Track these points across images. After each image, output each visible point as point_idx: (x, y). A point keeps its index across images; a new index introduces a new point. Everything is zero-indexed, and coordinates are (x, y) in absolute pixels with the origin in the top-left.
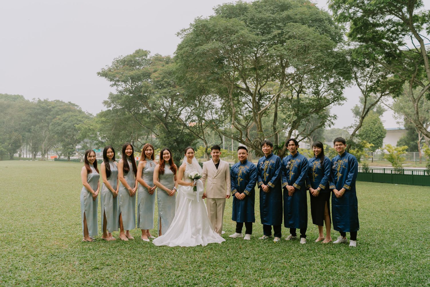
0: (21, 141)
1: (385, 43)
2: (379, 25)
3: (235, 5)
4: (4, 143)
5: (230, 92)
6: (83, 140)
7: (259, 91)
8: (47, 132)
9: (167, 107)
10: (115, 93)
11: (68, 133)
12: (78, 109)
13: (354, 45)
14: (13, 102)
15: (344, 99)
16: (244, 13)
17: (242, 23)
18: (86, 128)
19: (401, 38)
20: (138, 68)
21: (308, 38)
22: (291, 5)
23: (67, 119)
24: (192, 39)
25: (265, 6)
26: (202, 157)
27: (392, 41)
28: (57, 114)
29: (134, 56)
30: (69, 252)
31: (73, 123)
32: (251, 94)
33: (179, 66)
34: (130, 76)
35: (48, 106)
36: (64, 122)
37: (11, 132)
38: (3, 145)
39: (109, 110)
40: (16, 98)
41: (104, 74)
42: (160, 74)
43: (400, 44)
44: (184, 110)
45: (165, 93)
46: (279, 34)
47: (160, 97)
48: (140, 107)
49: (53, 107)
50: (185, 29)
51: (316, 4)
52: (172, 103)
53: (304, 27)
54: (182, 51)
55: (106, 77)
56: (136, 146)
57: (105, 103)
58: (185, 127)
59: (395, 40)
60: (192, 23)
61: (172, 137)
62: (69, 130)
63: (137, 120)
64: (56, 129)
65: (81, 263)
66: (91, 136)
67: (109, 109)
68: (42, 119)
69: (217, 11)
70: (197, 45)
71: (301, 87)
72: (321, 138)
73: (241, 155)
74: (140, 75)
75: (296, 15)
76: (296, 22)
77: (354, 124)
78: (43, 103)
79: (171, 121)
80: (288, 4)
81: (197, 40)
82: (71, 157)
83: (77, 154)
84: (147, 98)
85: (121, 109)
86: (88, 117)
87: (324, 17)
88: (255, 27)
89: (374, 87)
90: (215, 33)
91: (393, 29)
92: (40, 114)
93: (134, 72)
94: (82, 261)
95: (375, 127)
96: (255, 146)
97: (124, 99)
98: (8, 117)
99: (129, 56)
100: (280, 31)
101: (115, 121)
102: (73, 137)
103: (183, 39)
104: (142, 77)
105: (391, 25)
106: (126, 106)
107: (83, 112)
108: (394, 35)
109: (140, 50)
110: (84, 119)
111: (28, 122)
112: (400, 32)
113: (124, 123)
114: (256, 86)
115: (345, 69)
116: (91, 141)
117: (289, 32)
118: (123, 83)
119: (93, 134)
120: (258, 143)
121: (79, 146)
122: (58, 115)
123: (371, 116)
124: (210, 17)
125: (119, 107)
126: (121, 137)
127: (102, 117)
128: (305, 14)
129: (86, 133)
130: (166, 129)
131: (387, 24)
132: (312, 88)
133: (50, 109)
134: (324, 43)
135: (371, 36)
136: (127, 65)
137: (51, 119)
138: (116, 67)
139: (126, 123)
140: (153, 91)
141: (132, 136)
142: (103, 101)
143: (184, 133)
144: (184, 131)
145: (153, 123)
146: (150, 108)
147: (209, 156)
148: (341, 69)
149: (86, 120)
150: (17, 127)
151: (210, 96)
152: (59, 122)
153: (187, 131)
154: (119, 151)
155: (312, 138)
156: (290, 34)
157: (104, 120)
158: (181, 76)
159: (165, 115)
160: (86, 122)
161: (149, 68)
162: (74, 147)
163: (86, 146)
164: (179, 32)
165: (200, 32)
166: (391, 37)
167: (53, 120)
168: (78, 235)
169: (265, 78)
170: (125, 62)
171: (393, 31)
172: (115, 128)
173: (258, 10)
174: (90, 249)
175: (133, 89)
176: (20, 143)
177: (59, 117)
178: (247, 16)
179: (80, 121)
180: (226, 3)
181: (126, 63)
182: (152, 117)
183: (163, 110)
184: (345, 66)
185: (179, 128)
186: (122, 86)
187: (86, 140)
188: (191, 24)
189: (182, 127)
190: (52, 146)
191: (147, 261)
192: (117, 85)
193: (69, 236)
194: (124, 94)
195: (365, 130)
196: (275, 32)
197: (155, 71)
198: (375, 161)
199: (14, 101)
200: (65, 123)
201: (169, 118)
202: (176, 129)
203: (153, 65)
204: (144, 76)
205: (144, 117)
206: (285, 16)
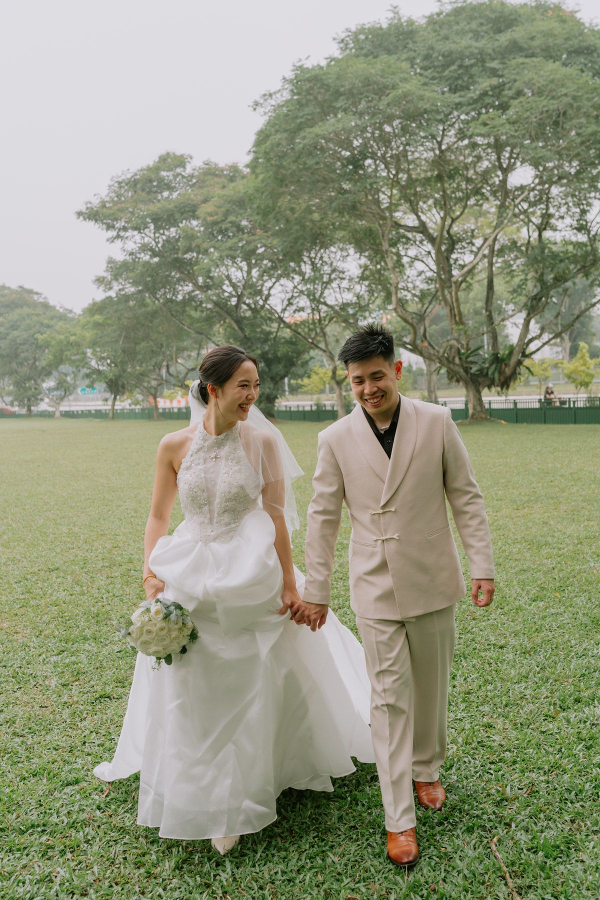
3: (385, 26)
5: (383, 236)
6: (57, 367)
7: (448, 232)
9: (238, 282)
10: (120, 257)
11: (22, 355)
12: (41, 300)
16: (408, 43)
17: (405, 65)
18: (61, 342)
20: (168, 197)
21: (564, 91)
22: (520, 16)
23: (18, 323)
24: (289, 114)
25: (458, 23)
26: (322, 391)
29: (157, 169)
30: (32, 649)
31: (32, 331)
32: (432, 240)
33: (263, 181)
34: (150, 216)
36: (13, 330)
39: (108, 298)
41: (93, 215)
42: (219, 207)
44: (278, 288)
45: (230, 249)
46: (493, 88)
47: (221, 258)
48: (177, 286)
50: (272, 91)
51: (576, 12)
52: (249, 272)
53: (551, 66)
54: (268, 145)
55: (96, 221)
56: (175, 374)
57: (100, 281)
58: (282, 326)
60: (287, 76)
61: (254, 351)
62: (25, 347)
63: (172, 315)
65: (63, 681)
66: (73, 358)
67: (108, 294)
69: (343, 44)
70: (300, 127)
71: (547, 216)
74: (173, 211)
75: (532, 38)
76: (533, 55)
79: (248, 314)
80: (511, 14)
81: (301, 114)
82: (32, 408)
83: (47, 400)
84: (191, 264)
85: (135, 292)
86: (62, 317)
88: (436, 75)
90: (341, 95)
93: (159, 205)
94: (67, 676)
96: (447, 359)
97: (140, 269)
99: (145, 170)
100: (495, 81)
101: (125, 322)
102: (34, 363)
103: (266, 118)
104: (177, 216)
106: (146, 284)
107: (51, 307)
109: (168, 154)
110: (55, 320)
113: (143, 325)
114: (443, 219)
116: (74, 369)
117: (516, 81)
118: (136, 233)
119: (77, 353)
120: (453, 350)
121: (49, 383)
124: (327, 58)
125: (131, 289)
126: (140, 357)
127: (93, 315)
128: (555, 36)
129: (62, 351)
130: (240, 332)
132: (572, 217)
136: (143, 190)
138: (117, 197)
139: (148, 326)
140: (205, 245)
141: (164, 353)
142: (94, 278)
143: (280, 339)
144: (279, 334)
145: (209, 320)
146: (200, 288)
147: (341, 389)
149: (61, 323)
151: (332, 249)
153: (287, 333)
154: (138, 387)
156: (517, 84)
157: (100, 321)
158: (267, 206)
159: (234, 301)
160: (61, 327)
161: (194, 195)
162: (38, 385)
163: (65, 381)
164: (258, 99)
165: (305, 96)
168: (55, 598)
169: (460, 200)
170: (136, 185)
172: (126, 337)
173: (441, 33)
175: (160, 245)
178: (415, 51)
179: (48, 327)
180: (364, 25)
181: (139, 186)
182: (206, 307)
183: (230, 289)
185: (268, 329)
186: (134, 240)
187: (63, 368)
188: (284, 78)
189: (275, 325)
192: (123, 239)
193: (32, 603)
194: (139, 258)
196: (485, 84)
197: (205, 201)
200: (16, 333)
201: (244, 307)
202: (262, 332)
203: (201, 187)
204: (182, 214)
205: (187, 309)
206: (506, 43)
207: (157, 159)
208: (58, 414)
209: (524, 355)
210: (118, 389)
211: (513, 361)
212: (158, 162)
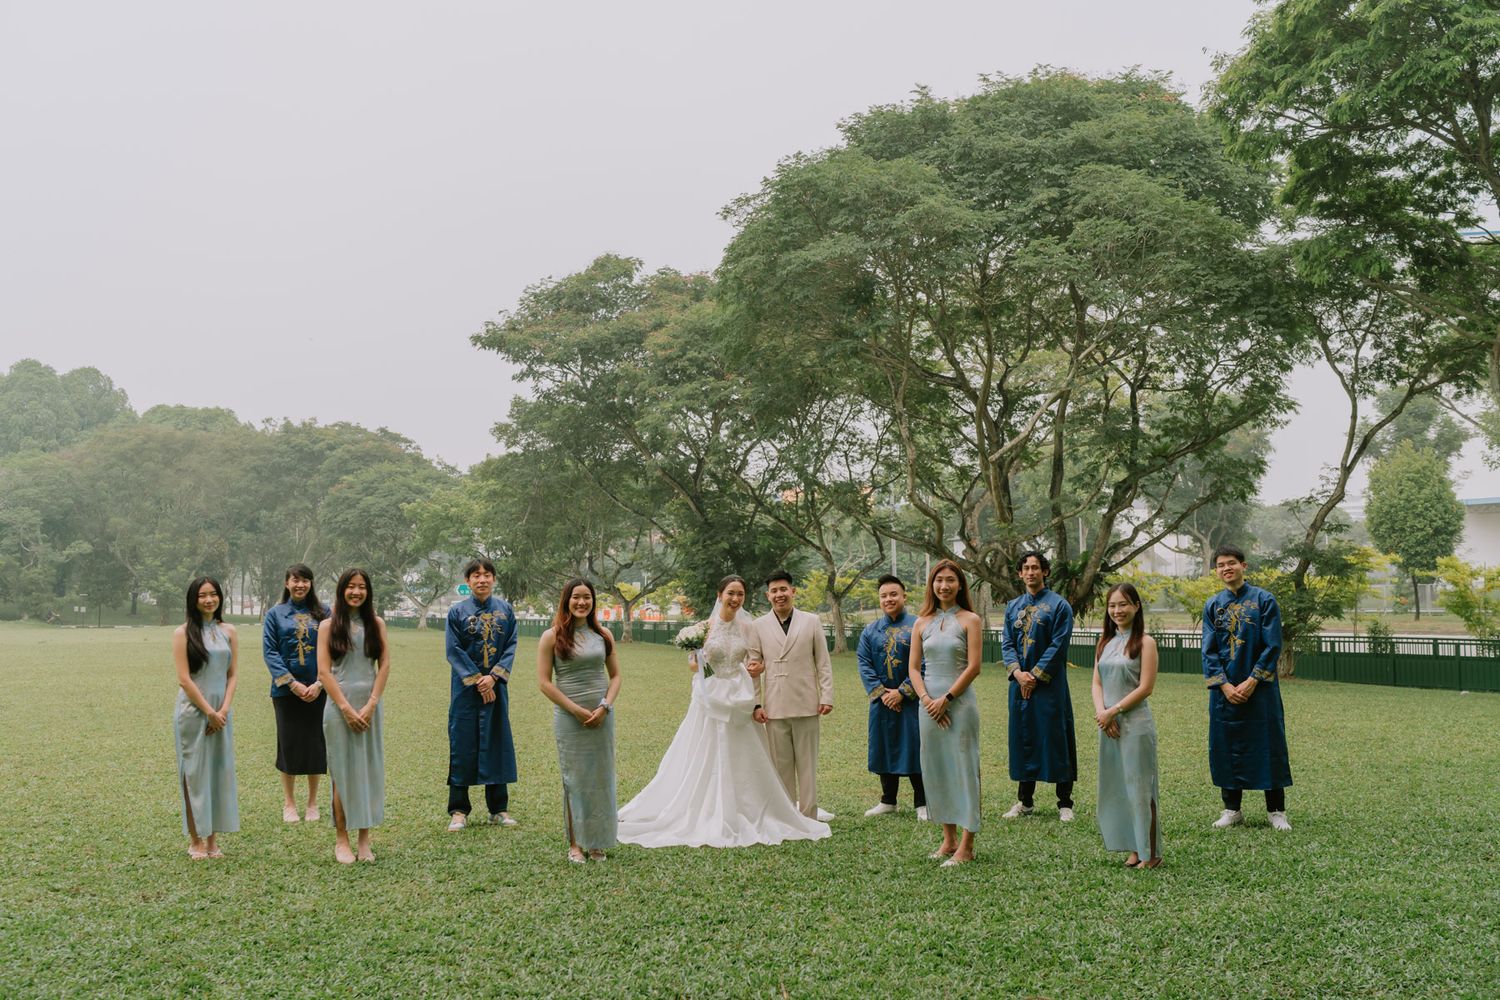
0: (227, 561)
1: (1414, 221)
2: (1387, 162)
3: (908, 110)
4: (175, 568)
5: (896, 394)
6: (427, 554)
7: (1000, 385)
8: (310, 529)
9: (701, 440)
10: (531, 398)
11: (379, 532)
12: (410, 450)
13: (1308, 228)
14: (204, 432)
15: (1291, 406)
16: (938, 136)
17: (932, 169)
18: (436, 515)
19: (1465, 201)
20: (605, 317)
21: (1146, 212)
22: (1092, 105)
23: (376, 484)
24: (770, 228)
25: (1007, 113)
27: (1436, 213)
28: (343, 468)
29: (590, 279)
31: (394, 498)
32: (973, 396)
33: (734, 313)
34: (578, 344)
35: (314, 442)
36: (367, 495)
37: (195, 531)
38: (171, 573)
39: (509, 455)
40: (211, 417)
41: (493, 340)
42: (675, 337)
43: (1463, 219)
44: (757, 452)
45: (690, 397)
46: (1052, 201)
47: (677, 410)
48: (611, 443)
49: (331, 448)
50: (749, 196)
51: (1181, 95)
52: (716, 429)
53: (1134, 176)
54: (740, 268)
55: (500, 349)
56: (601, 572)
57: (501, 430)
58: (760, 508)
59: (1444, 210)
60: (769, 177)
61: (718, 543)
62: (382, 521)
63: (602, 485)
64: (339, 519)
65: (439, 879)
66: (451, 540)
67: (511, 450)
68: (293, 486)
69: (852, 132)
70: (786, 247)
71: (1145, 368)
72: (1240, 537)
73: (888, 598)
74: (611, 340)
75: (1109, 136)
76: (1110, 160)
77: (1320, 489)
78: (297, 432)
79: (714, 488)
80: (1083, 102)
81: (786, 230)
83: (408, 601)
84: (632, 414)
85: (551, 450)
86: (442, 479)
87: (1210, 136)
88: (975, 180)
89: (1387, 362)
90: (843, 206)
91: (1434, 173)
92: (289, 470)
93: (590, 328)
94: (443, 876)
95: (1422, 496)
96: (988, 569)
97: (558, 416)
98: (187, 482)
99: (573, 279)
100: (1054, 193)
101: (531, 491)
102: (394, 545)
103: (741, 229)
104: (615, 346)
105: (1425, 159)
106: (566, 438)
107: (425, 461)
108: (1441, 194)
109: (608, 257)
110: (429, 483)
111: (251, 498)
112: (1461, 180)
113: (559, 497)
114: (989, 367)
115: (1272, 310)
116: (453, 557)
117: (1084, 194)
118: (554, 367)
119: (458, 533)
120: (999, 556)
121: (412, 576)
122: (347, 472)
123: (1405, 459)
124: (829, 151)
125: (544, 444)
126: (551, 545)
127: (487, 479)
128: (1140, 133)
129: (437, 530)
130: (697, 514)
131: (1412, 159)
132: (1185, 369)
133: (321, 452)
134: (1197, 227)
135: (1361, 198)
136: (570, 307)
137: (324, 488)
138: (532, 315)
139: (566, 499)
140: (653, 390)
141: (586, 540)
142: (494, 426)
143: (757, 528)
144: (757, 518)
145: (658, 495)
146: (643, 447)
147: (839, 605)
148: (1260, 313)
149: (438, 488)
150: (213, 516)
151: (840, 401)
152: (349, 495)
153: (768, 521)
155: (1205, 536)
156: (1087, 199)
157: (496, 489)
158: (740, 346)
159: (692, 468)
160: (438, 493)
161: (640, 316)
162: (397, 578)
163: (437, 574)
164: (730, 205)
165: (794, 205)
166: (1432, 198)
167: (332, 490)
169: (1022, 339)
170: (560, 300)
171: (1435, 178)
172: (531, 513)
173: (985, 124)
174: (462, 852)
175: (589, 384)
176: (223, 567)
177: (349, 478)
178: (948, 147)
179: (419, 491)
180: (881, 107)
181: (564, 301)
182: (652, 476)
183: (688, 451)
184: (1271, 302)
185: (740, 512)
186: (552, 378)
187: (435, 556)
188: (766, 180)
189: (751, 507)
190: (327, 575)
191: (610, 876)
192: (537, 375)
194: (558, 402)
195: (1385, 508)
196: (1041, 196)
197: (658, 326)
198: (1424, 614)
199: (205, 429)
200: (370, 499)
201: (707, 479)
202: (733, 515)
203: (653, 307)
204: (623, 344)
205: (626, 477)
206: (1071, 142)
207: (591, 264)
208: (423, 622)
209: (1106, 568)
210: (515, 590)
211: (1088, 574)
212: (593, 268)
